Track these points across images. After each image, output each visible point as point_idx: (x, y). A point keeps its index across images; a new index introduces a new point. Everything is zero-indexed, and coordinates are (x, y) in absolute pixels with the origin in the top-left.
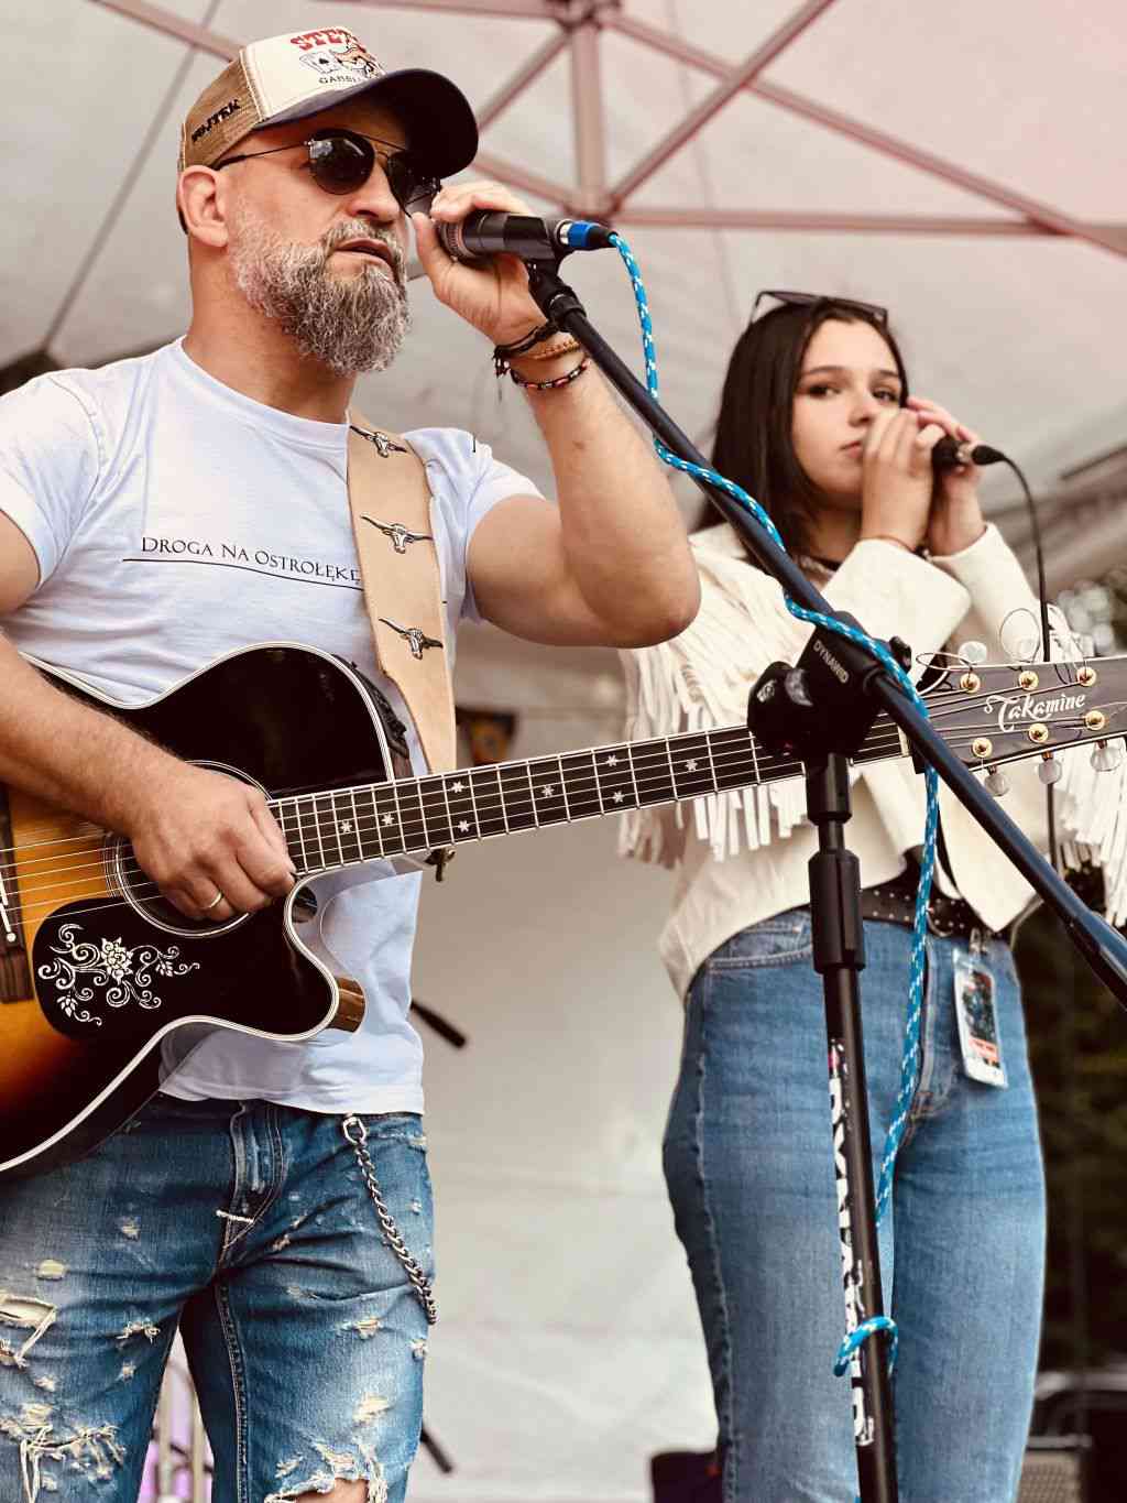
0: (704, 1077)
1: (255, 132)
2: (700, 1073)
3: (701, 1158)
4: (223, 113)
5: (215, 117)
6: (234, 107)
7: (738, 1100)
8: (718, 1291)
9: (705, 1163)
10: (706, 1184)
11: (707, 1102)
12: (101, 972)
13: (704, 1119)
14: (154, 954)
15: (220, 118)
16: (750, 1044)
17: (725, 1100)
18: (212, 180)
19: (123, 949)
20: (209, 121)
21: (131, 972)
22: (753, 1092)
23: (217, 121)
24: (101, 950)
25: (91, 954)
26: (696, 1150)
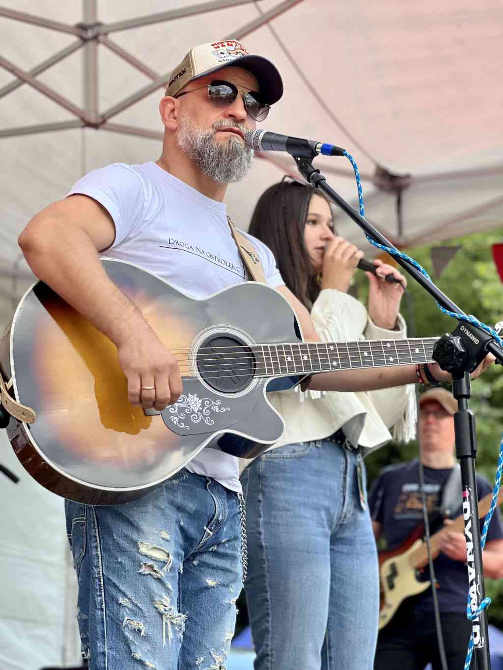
0: (262, 504)
1: (191, 81)
2: (260, 501)
3: (263, 536)
4: (180, 74)
5: (177, 76)
6: (184, 72)
7: (280, 513)
8: (267, 592)
9: (265, 539)
10: (264, 548)
11: (264, 513)
12: (189, 407)
13: (264, 520)
14: (211, 403)
15: (179, 76)
16: (284, 490)
17: (273, 513)
18: (174, 103)
19: (198, 399)
20: (175, 77)
21: (201, 409)
22: (287, 510)
23: (177, 78)
24: (188, 398)
25: (184, 400)
26: (260, 533)
